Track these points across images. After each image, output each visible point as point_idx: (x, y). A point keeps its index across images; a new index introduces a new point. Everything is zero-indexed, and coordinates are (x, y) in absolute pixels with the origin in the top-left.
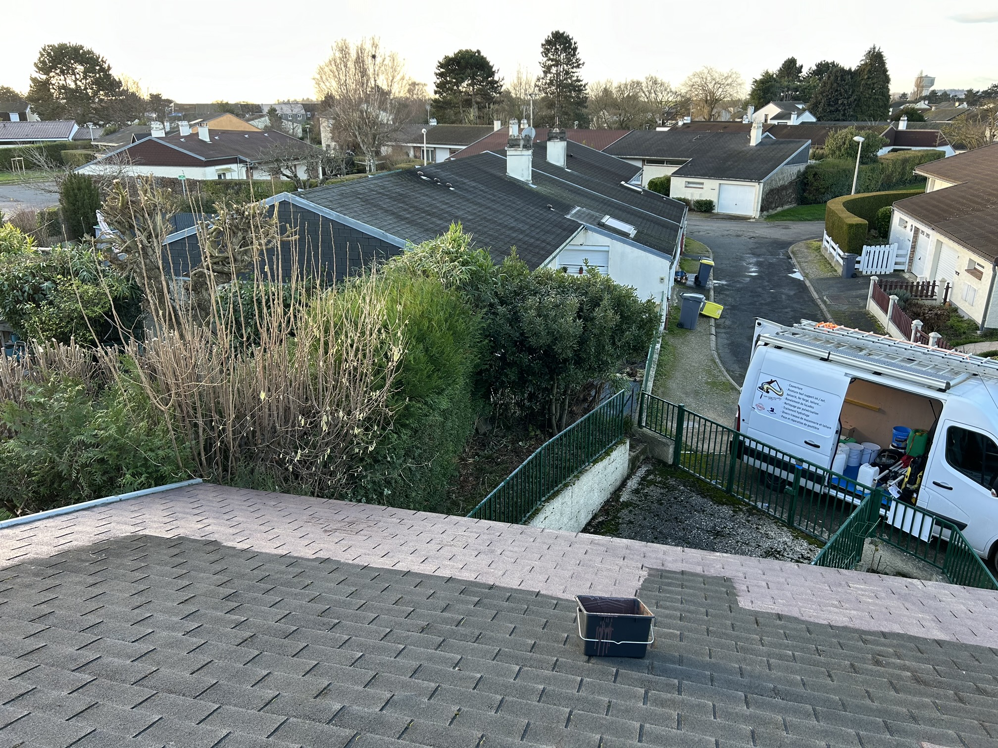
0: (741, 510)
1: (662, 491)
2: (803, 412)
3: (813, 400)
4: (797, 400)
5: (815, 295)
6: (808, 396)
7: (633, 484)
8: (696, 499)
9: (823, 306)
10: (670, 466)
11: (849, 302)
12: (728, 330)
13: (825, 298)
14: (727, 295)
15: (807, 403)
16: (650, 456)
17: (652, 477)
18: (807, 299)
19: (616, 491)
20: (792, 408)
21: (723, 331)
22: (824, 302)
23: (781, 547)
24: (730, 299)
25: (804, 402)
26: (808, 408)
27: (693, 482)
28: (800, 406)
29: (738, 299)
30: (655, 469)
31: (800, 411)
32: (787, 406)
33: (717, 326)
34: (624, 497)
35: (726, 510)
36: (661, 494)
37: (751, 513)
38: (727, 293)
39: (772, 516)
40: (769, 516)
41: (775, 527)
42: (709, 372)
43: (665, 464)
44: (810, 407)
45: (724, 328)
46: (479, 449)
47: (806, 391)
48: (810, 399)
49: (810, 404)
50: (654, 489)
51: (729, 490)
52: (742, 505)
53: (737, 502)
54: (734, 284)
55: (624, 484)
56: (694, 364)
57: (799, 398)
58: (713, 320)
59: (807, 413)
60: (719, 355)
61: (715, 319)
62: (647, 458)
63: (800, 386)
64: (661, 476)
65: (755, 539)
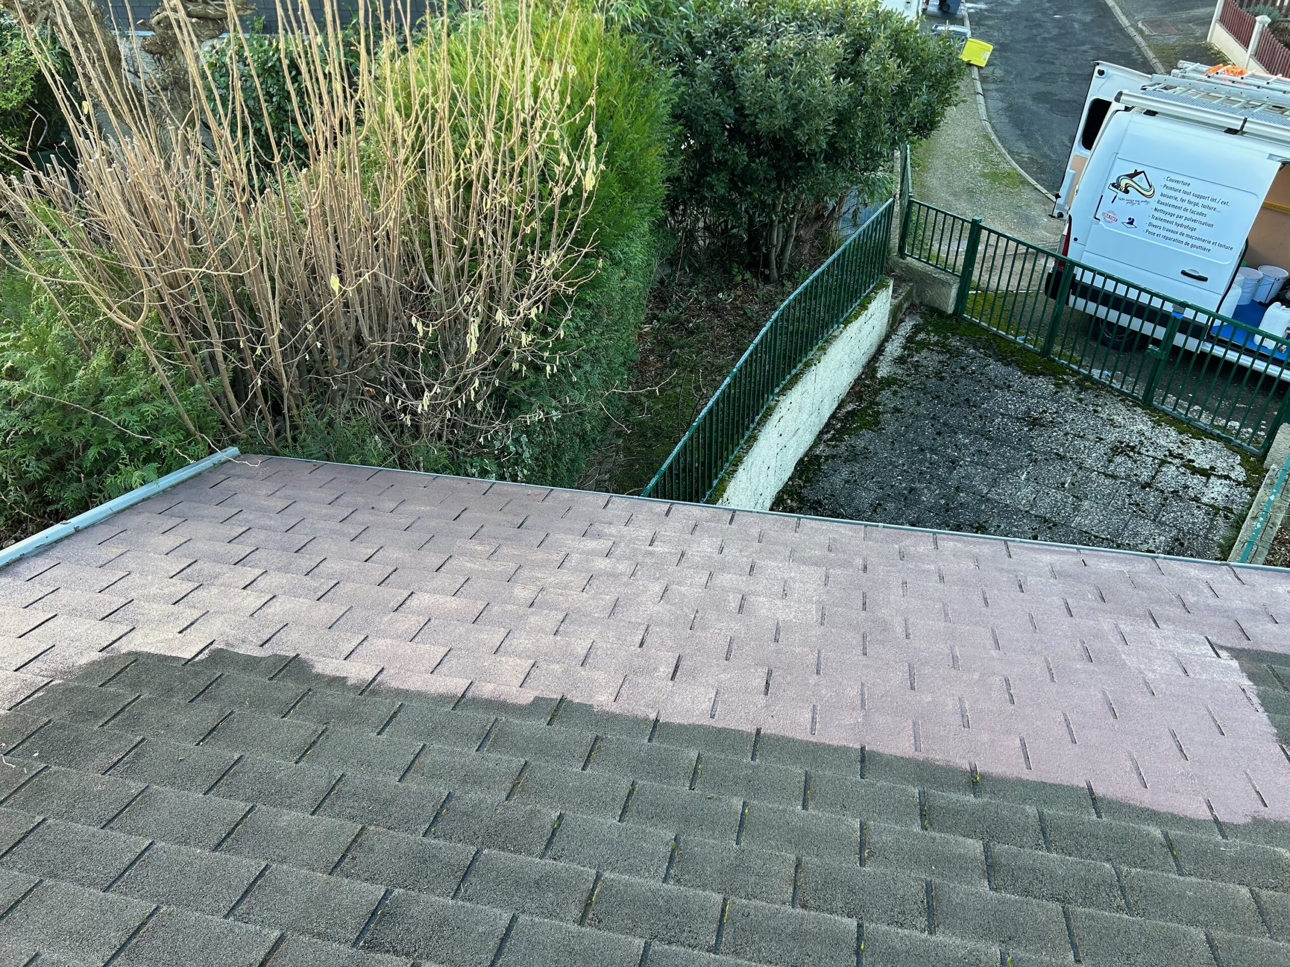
0: (1067, 383)
1: (941, 358)
2: (1186, 223)
3: (1206, 202)
4: (1179, 204)
5: (1124, 21)
6: (1198, 196)
7: (894, 348)
8: (995, 368)
9: (1138, 39)
10: (950, 317)
11: (1178, 30)
12: (1001, 86)
13: (1140, 25)
14: (990, 27)
15: (1195, 209)
16: (917, 302)
17: (922, 336)
18: (1111, 28)
19: (869, 361)
20: (1168, 218)
21: (993, 86)
22: (1141, 32)
23: (1135, 441)
24: (996, 34)
25: (1190, 207)
26: (1195, 217)
27: (987, 340)
28: (1181, 213)
29: (1008, 33)
30: (926, 322)
31: (1180, 221)
32: (1157, 214)
33: (984, 79)
34: (883, 371)
35: (1044, 384)
36: (940, 362)
37: (1083, 389)
38: (991, 23)
39: (1117, 390)
40: (1111, 390)
41: (1123, 408)
42: (983, 156)
43: (941, 314)
44: (1201, 214)
45: (995, 82)
46: (658, 308)
47: (1197, 187)
48: (1201, 202)
49: (1200, 209)
50: (928, 354)
51: (1046, 351)
52: (1067, 374)
53: (1059, 369)
54: (999, 8)
55: (880, 350)
56: (958, 145)
57: (1183, 200)
58: (976, 69)
59: (1192, 225)
60: (993, 127)
61: (979, 68)
62: (913, 305)
63: (1186, 180)
64: (936, 333)
65: (1094, 428)
